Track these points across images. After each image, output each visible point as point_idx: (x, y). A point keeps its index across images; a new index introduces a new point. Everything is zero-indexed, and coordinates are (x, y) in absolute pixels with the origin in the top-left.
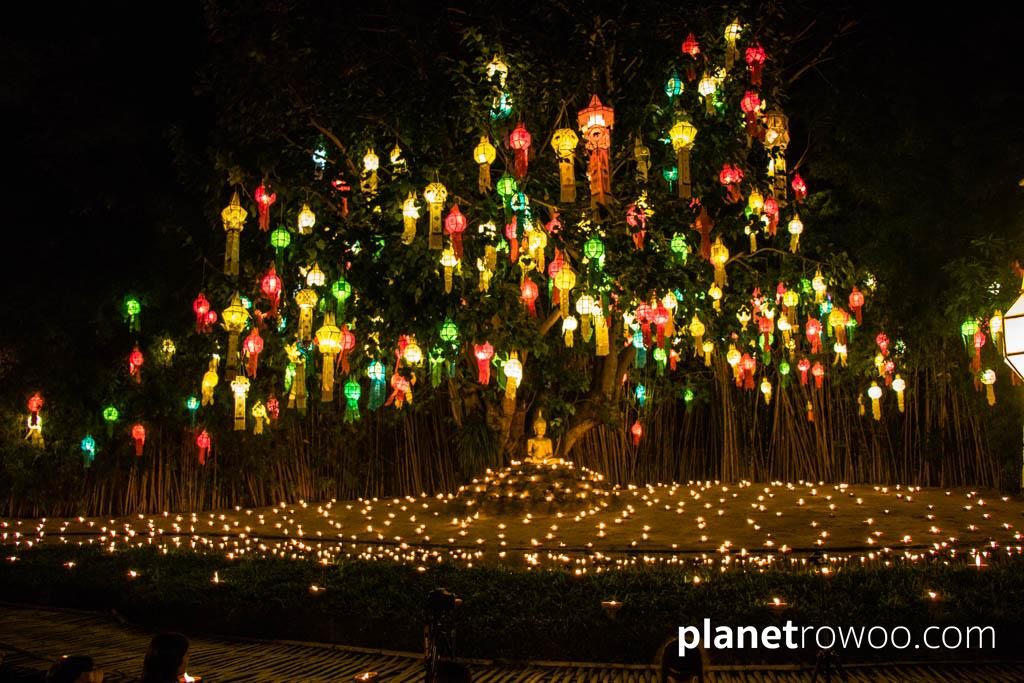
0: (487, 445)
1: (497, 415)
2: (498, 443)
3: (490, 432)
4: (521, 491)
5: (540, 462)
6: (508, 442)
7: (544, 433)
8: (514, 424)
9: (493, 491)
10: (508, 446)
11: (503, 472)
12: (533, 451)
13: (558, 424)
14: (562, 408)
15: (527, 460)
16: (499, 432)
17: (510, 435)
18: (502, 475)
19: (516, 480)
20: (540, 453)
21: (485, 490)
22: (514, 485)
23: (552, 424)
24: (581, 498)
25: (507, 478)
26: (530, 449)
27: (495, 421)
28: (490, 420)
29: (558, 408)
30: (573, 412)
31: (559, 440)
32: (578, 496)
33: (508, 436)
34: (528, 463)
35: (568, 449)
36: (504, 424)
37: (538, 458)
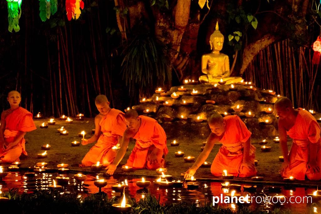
0: (155, 60)
1: (167, 26)
2: (168, 58)
3: (160, 46)
4: (197, 113)
5: (217, 81)
6: (178, 58)
7: (221, 49)
8: (186, 37)
9: (164, 112)
10: (178, 63)
11: (176, 91)
12: (208, 68)
13: (237, 39)
14: (242, 20)
15: (201, 78)
16: (170, 46)
17: (181, 50)
18: (175, 95)
19: (191, 101)
20: (215, 71)
21: (155, 111)
22: (188, 106)
23: (231, 38)
24: (264, 124)
25: (180, 98)
26: (204, 66)
27: (166, 34)
28: (159, 32)
29: (238, 21)
30: (255, 25)
31: (235, 56)
32: (261, 120)
33: (178, 50)
34: (203, 82)
35: (244, 67)
36: (175, 37)
37: (213, 77)
